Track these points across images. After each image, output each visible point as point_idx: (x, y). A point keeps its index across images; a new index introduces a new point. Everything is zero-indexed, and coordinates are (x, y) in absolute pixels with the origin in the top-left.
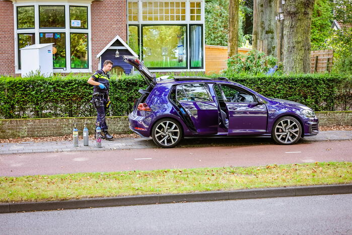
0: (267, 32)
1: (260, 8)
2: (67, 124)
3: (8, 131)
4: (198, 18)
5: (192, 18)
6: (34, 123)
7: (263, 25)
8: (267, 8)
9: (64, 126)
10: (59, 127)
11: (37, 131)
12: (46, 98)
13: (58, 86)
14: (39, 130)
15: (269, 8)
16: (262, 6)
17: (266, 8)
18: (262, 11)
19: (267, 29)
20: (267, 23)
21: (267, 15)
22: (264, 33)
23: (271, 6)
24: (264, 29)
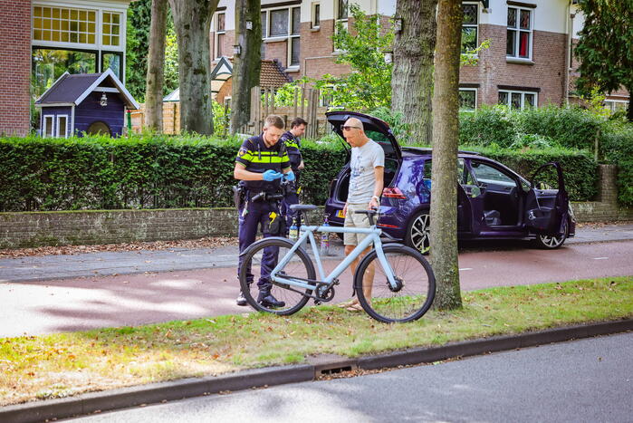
0: (196, 72)
1: (183, 30)
2: (200, 218)
3: (119, 230)
4: (115, 41)
5: (106, 40)
6: (157, 216)
7: (189, 59)
8: (196, 31)
9: (197, 222)
10: (191, 223)
11: (160, 230)
12: (170, 174)
13: (188, 155)
14: (164, 229)
15: (199, 32)
16: (187, 27)
17: (194, 31)
18: (187, 36)
19: (195, 66)
20: (195, 57)
21: (197, 43)
22: (191, 72)
23: (202, 29)
24: (191, 66)
